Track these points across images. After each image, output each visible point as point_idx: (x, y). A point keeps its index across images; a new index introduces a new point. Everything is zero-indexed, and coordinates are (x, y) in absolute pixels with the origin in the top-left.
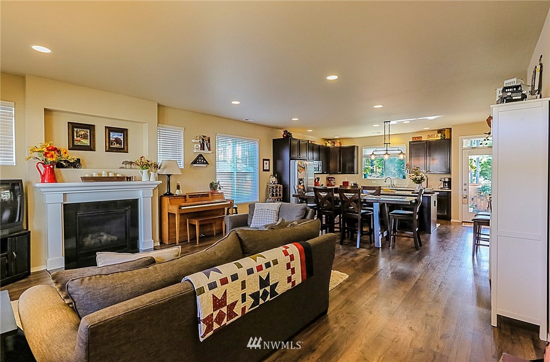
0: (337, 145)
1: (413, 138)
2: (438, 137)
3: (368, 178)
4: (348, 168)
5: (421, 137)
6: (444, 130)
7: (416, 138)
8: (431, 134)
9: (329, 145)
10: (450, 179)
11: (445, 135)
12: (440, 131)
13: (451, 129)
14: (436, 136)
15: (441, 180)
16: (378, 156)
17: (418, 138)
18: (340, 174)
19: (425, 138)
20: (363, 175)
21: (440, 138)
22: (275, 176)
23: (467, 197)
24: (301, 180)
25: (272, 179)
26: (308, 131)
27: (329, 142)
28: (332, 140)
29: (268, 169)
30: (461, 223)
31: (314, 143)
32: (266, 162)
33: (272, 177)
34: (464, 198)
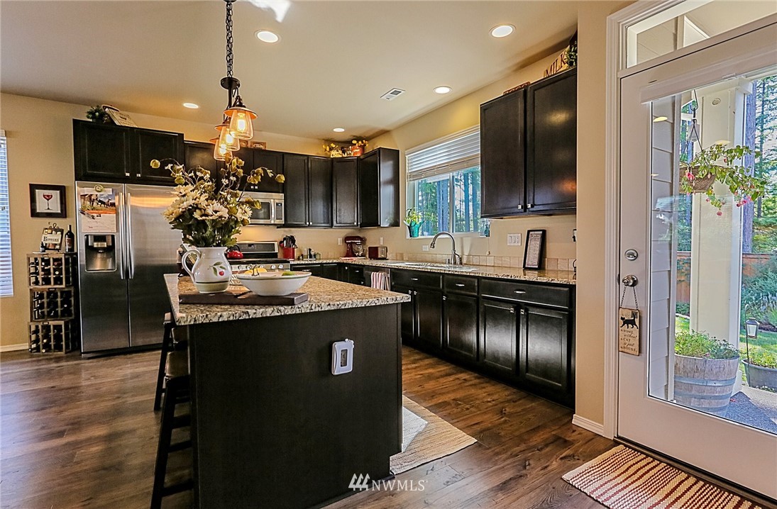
0: (356, 153)
2: (565, 63)
9: (335, 154)
14: (559, 63)
20: (408, 229)
21: (566, 66)
22: (62, 231)
23: (637, 321)
24: (99, 238)
25: (49, 236)
26: (185, 105)
27: (333, 145)
28: (345, 144)
29: (59, 212)
30: (612, 443)
31: (261, 146)
32: (47, 192)
33: (50, 231)
34: (626, 322)
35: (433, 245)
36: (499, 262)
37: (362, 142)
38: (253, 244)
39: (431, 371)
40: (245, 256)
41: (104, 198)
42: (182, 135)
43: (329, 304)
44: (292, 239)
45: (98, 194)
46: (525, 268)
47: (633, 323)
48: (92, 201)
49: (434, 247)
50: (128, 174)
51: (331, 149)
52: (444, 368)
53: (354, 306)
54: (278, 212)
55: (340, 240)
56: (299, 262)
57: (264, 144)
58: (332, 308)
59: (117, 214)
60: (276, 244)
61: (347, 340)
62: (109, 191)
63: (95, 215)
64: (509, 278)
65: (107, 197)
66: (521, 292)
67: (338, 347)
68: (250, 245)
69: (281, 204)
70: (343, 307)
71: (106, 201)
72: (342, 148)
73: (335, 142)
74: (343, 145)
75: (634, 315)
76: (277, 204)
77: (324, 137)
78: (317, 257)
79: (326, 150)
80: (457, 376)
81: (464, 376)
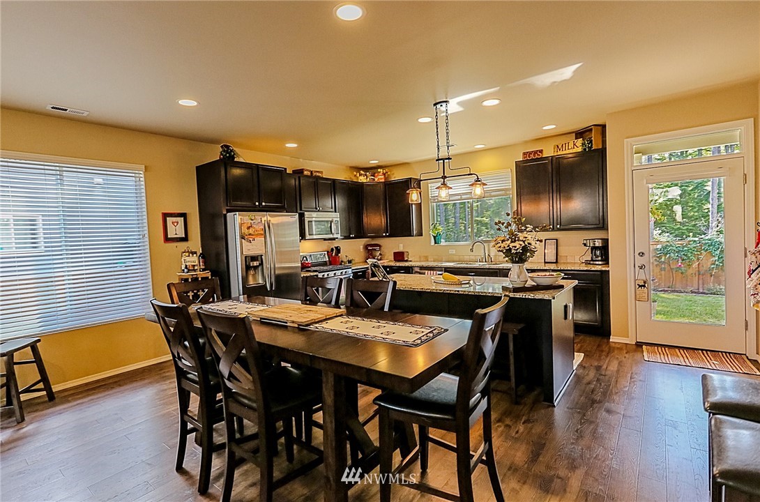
0: (380, 178)
1: (524, 154)
2: (578, 146)
3: (443, 243)
4: (401, 225)
5: (541, 151)
6: (588, 130)
7: (530, 153)
8: (560, 141)
9: (362, 179)
10: (606, 241)
11: (591, 142)
12: (580, 134)
13: (604, 127)
14: (571, 145)
15: (585, 245)
16: (459, 197)
17: (535, 152)
18: (386, 236)
19: (549, 152)
20: (433, 238)
21: (580, 149)
22: (196, 253)
23: (646, 285)
24: (254, 258)
25: (188, 259)
26: (287, 145)
27: (362, 172)
28: (372, 170)
29: (184, 236)
30: (634, 347)
31: (320, 175)
32: (174, 219)
33: (187, 254)
34: (640, 286)
35: (472, 250)
42: (285, 170)
44: (338, 249)
45: (252, 222)
46: (545, 262)
47: (644, 286)
48: (248, 228)
50: (264, 204)
51: (361, 175)
55: (362, 247)
57: (321, 172)
59: (265, 237)
60: (326, 253)
63: (251, 239)
69: (338, 221)
75: (645, 282)
76: (336, 222)
77: (354, 165)
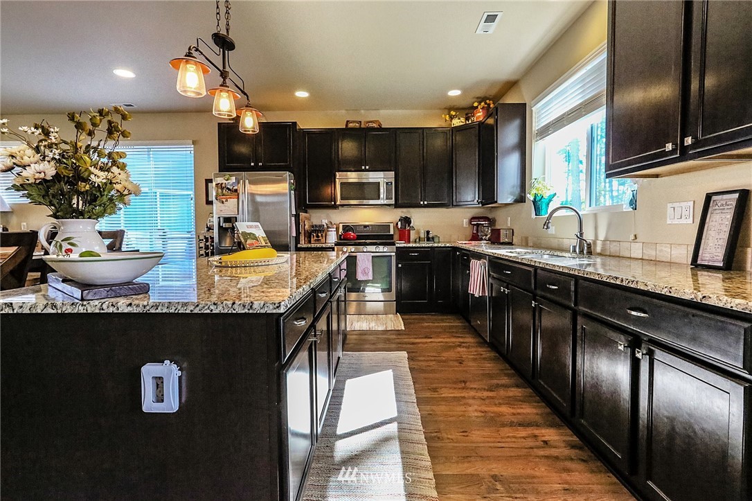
0: (478, 117)
9: (457, 123)
24: (227, 220)
26: (297, 94)
27: (454, 113)
31: (375, 125)
35: (547, 225)
36: (650, 253)
37: (486, 103)
38: (368, 226)
39: (504, 409)
40: (359, 237)
41: (231, 185)
42: (295, 124)
43: (130, 304)
44: (406, 221)
45: (227, 182)
46: (696, 265)
48: (222, 188)
49: (548, 228)
50: (252, 164)
51: (452, 118)
52: (529, 411)
53: (172, 311)
54: (388, 191)
55: (465, 221)
56: (414, 245)
57: (378, 122)
58: (135, 310)
59: (238, 198)
60: (392, 225)
61: (167, 362)
62: (233, 179)
63: (224, 200)
64: (618, 282)
65: (232, 185)
66: (639, 314)
67: (149, 371)
68: (365, 226)
69: (392, 183)
70: (153, 311)
71: (231, 188)
72: (467, 114)
73: (457, 109)
74: (467, 111)
76: (387, 183)
77: (445, 106)
78: (436, 240)
79: (446, 120)
80: (536, 432)
81: (550, 434)
